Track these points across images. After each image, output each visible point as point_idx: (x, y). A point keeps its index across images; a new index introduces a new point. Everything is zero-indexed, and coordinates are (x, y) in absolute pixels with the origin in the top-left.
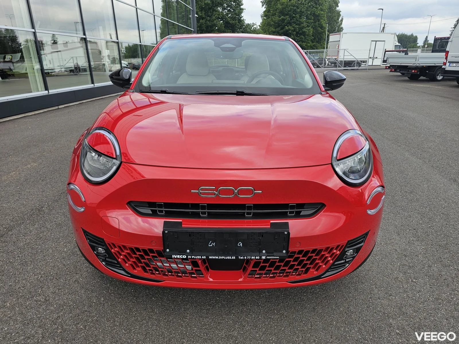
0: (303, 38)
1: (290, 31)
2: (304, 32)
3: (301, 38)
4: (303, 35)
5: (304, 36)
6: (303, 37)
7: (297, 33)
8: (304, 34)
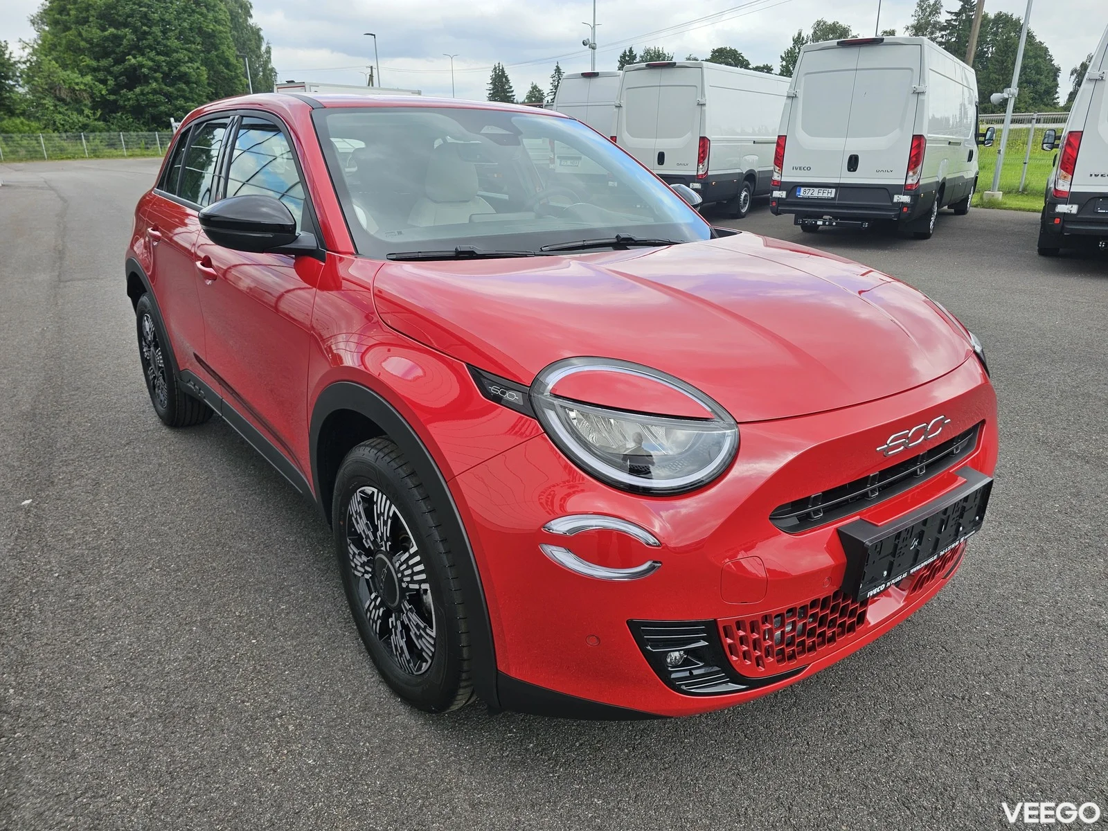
0: (184, 91)
1: (145, 70)
2: (186, 74)
3: (179, 90)
4: (185, 83)
5: (188, 83)
6: (184, 86)
7: (166, 76)
8: (184, 77)
